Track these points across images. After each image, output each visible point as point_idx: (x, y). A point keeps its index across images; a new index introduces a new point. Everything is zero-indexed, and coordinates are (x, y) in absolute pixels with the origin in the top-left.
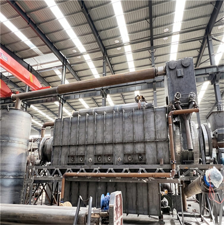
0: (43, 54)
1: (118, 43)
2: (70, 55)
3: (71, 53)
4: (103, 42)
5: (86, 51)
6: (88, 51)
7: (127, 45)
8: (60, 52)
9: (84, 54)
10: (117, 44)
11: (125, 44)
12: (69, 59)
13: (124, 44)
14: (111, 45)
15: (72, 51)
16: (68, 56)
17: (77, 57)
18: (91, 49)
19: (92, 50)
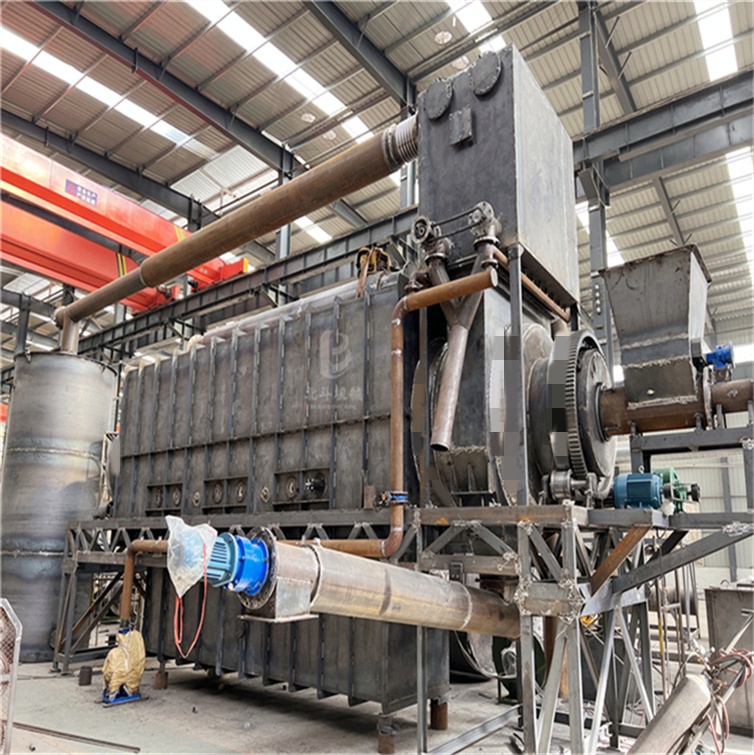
0: (217, 155)
1: (451, 44)
2: (298, 134)
3: (302, 129)
4: (392, 56)
5: (345, 108)
6: (351, 103)
7: (488, 38)
8: (264, 133)
9: (343, 120)
10: (447, 46)
11: (480, 39)
12: (301, 150)
13: (476, 36)
14: (425, 60)
15: (301, 120)
16: (294, 140)
17: (324, 136)
18: (360, 94)
19: (365, 95)
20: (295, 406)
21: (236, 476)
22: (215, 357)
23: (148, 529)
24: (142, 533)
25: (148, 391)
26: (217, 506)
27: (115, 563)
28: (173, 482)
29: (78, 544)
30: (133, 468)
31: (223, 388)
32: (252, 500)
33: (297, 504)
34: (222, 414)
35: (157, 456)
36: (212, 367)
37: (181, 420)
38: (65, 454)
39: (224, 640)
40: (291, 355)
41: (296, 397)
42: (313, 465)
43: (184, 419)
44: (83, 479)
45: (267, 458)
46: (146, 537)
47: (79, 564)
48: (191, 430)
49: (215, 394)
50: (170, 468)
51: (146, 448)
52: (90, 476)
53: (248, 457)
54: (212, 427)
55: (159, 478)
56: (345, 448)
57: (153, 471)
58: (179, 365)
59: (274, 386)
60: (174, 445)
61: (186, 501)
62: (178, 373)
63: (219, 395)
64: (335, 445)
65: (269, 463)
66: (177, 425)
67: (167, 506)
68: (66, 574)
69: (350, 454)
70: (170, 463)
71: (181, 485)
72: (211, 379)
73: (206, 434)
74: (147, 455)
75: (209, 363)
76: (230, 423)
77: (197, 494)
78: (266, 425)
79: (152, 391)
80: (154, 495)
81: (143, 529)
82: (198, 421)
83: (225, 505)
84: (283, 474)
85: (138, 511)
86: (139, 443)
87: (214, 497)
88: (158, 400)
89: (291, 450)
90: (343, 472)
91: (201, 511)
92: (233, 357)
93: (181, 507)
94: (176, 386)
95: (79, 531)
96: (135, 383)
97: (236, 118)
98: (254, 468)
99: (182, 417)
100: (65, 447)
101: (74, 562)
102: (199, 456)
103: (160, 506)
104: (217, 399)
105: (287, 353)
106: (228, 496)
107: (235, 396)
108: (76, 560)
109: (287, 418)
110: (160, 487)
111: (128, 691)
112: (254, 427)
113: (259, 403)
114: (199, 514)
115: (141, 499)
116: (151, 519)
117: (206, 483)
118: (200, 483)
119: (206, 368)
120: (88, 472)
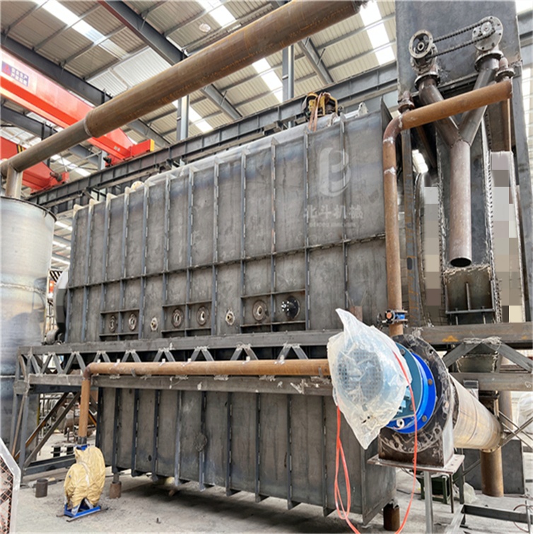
20: (260, 234)
21: (197, 302)
22: (170, 192)
23: (104, 352)
24: (97, 356)
25: (99, 227)
26: (177, 330)
27: (69, 384)
28: (127, 309)
29: (29, 368)
30: (85, 297)
31: (180, 220)
32: (216, 323)
33: (269, 326)
34: (179, 246)
35: (109, 286)
36: (168, 201)
37: (135, 251)
38: (13, 287)
39: (181, 453)
40: (253, 186)
41: (261, 226)
42: (282, 289)
43: (138, 250)
44: (29, 310)
45: (231, 284)
46: (102, 361)
47: (31, 385)
48: (147, 261)
49: (171, 227)
50: (124, 296)
51: (98, 278)
52: (35, 308)
53: (209, 284)
54: (169, 257)
55: (112, 306)
56: (319, 272)
57: (106, 300)
58: (130, 202)
59: (236, 216)
60: (127, 276)
61: (143, 326)
62: (130, 209)
63: (175, 227)
64: (308, 270)
65: (233, 288)
66: (130, 257)
67: (122, 331)
68: (18, 395)
69: (326, 276)
70: (124, 292)
71: (138, 311)
72: (166, 212)
73: (163, 263)
74: (100, 284)
75: (164, 198)
76: (189, 253)
77: (155, 319)
78: (227, 254)
79: (102, 226)
80: (108, 321)
81: (99, 353)
82: (154, 252)
83: (186, 329)
84: (249, 298)
85: (90, 336)
86: (90, 275)
87: (173, 321)
88: (109, 235)
89: (257, 276)
90: (318, 295)
91: (161, 335)
92: (190, 191)
93: (139, 332)
94: (128, 221)
95: (30, 356)
96: (84, 221)
97: (146, 22)
98: (217, 294)
99: (135, 249)
100: (12, 281)
101: (26, 384)
102: (155, 284)
103: (114, 332)
104: (174, 230)
105: (249, 184)
106: (189, 320)
107: (193, 228)
108: (29, 382)
109: (252, 246)
110: (113, 314)
111: (90, 504)
112: (216, 256)
113: (219, 233)
114: (158, 337)
115: (94, 326)
116: (107, 343)
117: (165, 309)
118: (159, 309)
119: (161, 203)
120: (33, 304)
